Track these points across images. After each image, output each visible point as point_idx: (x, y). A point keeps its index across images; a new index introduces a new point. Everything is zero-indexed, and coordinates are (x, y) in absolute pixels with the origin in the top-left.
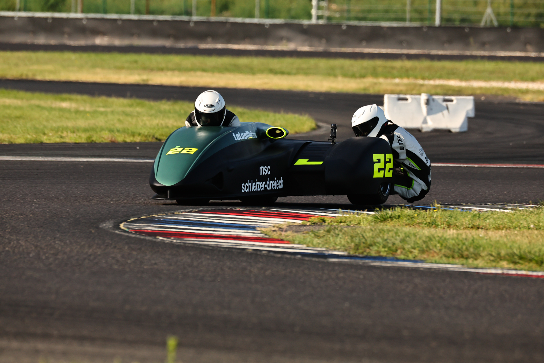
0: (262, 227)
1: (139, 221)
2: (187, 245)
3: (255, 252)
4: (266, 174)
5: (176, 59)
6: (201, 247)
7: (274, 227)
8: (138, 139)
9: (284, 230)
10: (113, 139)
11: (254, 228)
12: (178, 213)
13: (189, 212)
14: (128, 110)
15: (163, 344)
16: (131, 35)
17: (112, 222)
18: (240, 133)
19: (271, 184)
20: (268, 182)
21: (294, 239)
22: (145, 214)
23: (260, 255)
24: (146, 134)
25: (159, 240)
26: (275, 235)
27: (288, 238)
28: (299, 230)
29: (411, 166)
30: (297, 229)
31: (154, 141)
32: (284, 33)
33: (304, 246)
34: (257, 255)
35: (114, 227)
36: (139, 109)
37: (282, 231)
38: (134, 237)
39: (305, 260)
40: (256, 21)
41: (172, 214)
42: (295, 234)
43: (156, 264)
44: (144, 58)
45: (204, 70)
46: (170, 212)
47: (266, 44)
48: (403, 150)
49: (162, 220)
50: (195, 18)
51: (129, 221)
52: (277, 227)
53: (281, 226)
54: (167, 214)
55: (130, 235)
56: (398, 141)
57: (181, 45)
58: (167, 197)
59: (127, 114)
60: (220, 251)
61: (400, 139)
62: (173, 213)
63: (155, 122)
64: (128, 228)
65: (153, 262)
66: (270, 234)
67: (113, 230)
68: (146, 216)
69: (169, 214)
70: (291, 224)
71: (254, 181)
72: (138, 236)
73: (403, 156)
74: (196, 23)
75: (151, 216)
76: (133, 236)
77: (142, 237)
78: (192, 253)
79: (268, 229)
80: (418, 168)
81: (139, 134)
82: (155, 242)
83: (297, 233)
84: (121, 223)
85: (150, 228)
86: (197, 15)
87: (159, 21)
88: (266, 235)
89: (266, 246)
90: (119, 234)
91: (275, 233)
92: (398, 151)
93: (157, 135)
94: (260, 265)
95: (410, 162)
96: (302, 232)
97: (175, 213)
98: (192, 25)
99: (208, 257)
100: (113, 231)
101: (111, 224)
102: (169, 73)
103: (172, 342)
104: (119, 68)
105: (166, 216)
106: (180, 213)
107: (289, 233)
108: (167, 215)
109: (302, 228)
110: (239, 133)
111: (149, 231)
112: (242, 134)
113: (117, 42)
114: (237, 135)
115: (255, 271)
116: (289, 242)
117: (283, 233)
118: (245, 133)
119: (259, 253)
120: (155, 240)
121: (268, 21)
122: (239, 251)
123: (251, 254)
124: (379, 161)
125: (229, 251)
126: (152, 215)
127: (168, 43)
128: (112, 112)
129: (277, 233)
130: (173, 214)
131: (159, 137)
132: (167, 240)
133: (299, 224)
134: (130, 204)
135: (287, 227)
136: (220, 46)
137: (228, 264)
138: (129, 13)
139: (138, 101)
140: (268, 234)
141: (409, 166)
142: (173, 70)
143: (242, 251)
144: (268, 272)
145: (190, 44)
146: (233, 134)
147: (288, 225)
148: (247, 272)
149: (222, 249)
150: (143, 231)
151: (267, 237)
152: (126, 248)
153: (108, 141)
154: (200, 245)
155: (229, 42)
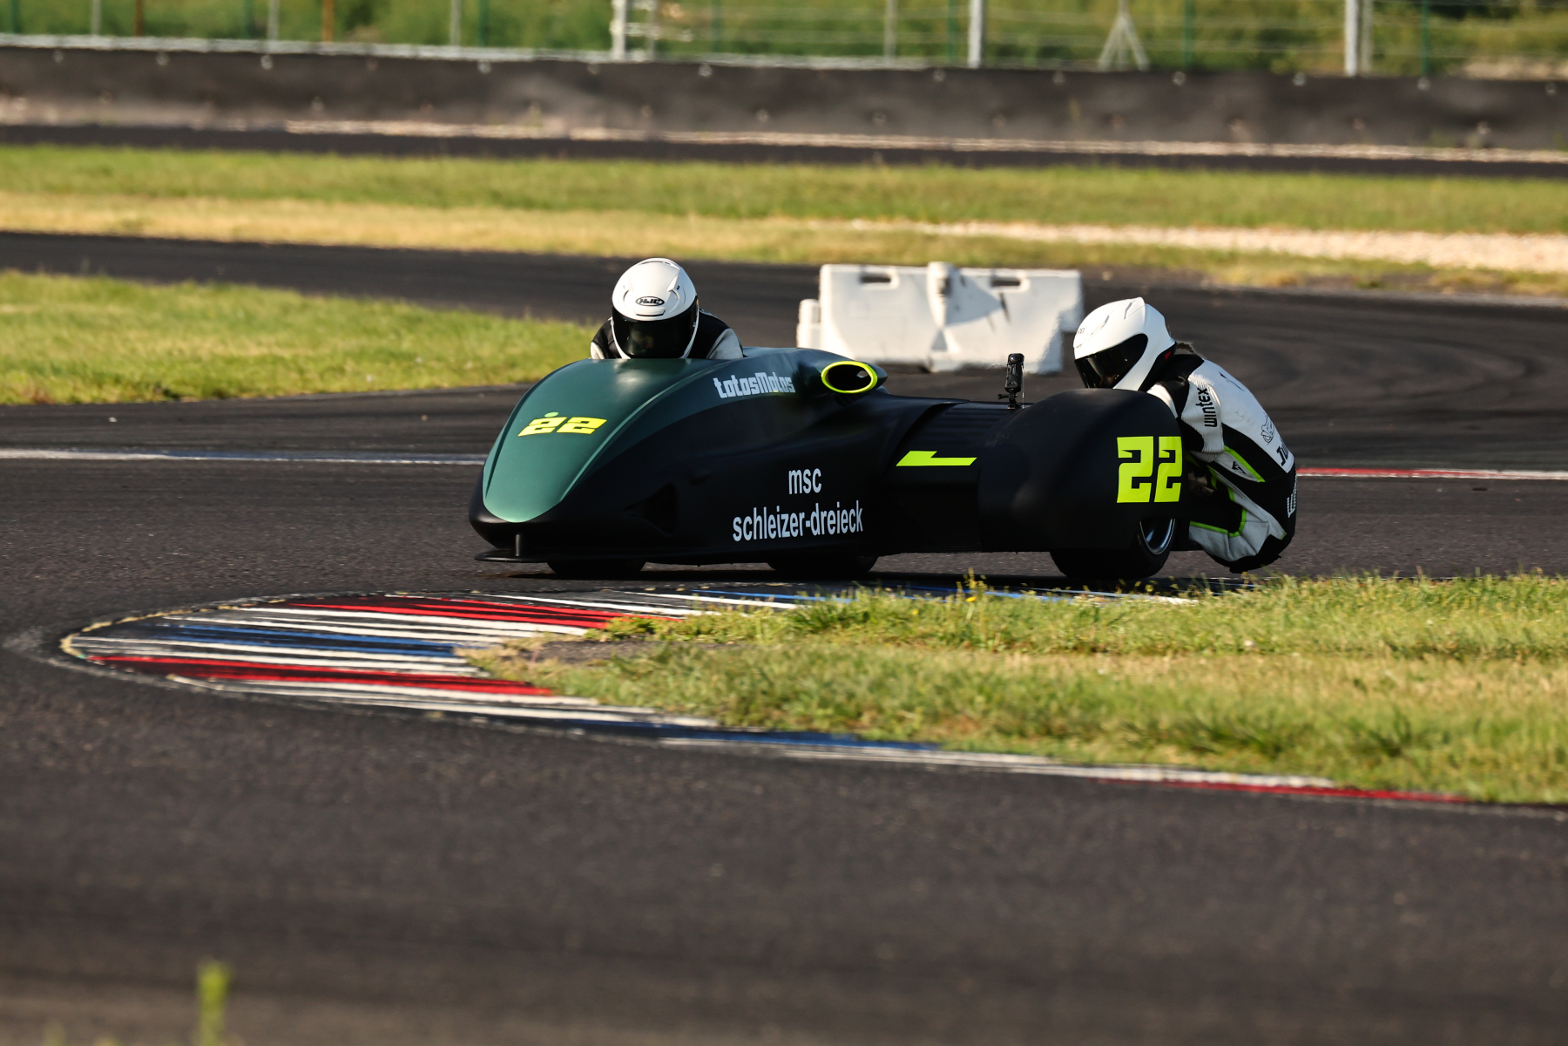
0: (470, 647)
1: (116, 630)
2: (255, 699)
3: (450, 720)
4: (807, 491)
5: (220, 164)
6: (294, 704)
7: (505, 646)
8: (112, 395)
9: (535, 655)
10: (42, 394)
11: (446, 650)
12: (227, 608)
13: (260, 605)
14: (86, 309)
15: (189, 987)
16: (92, 92)
17: (38, 633)
18: (738, 378)
19: (826, 519)
20: (814, 514)
21: (564, 681)
22: (134, 611)
23: (466, 728)
24: (137, 378)
25: (175, 687)
26: (507, 670)
27: (545, 678)
28: (577, 657)
29: (1237, 473)
30: (573, 654)
31: (160, 398)
32: (531, 87)
33: (593, 702)
34: (455, 727)
35: (43, 647)
36: (114, 309)
37: (529, 658)
38: (103, 678)
39: (596, 743)
40: (450, 52)
41: (212, 611)
42: (567, 667)
43: (164, 754)
44: (127, 161)
45: (301, 195)
46: (204, 604)
47: (481, 119)
48: (1216, 425)
49: (182, 626)
50: (275, 46)
51: (86, 630)
52: (515, 648)
53: (524, 645)
54: (198, 611)
55: (92, 671)
56: (1199, 402)
57: (237, 123)
58: (515, 553)
59: (82, 324)
60: (349, 717)
61: (1206, 396)
62: (215, 608)
63: (163, 345)
64: (84, 650)
65: (157, 748)
66: (493, 667)
67: (43, 656)
68: (136, 615)
69: (203, 610)
70: (555, 638)
71: (772, 511)
72: (113, 674)
73: (1214, 443)
74: (277, 58)
75: (150, 616)
76: (100, 673)
77: (125, 678)
78: (269, 723)
79: (489, 653)
80: (1259, 479)
81: (117, 380)
82: (162, 690)
83: (572, 663)
84: (65, 635)
85: (147, 649)
86: (281, 37)
87: (173, 55)
88: (482, 669)
89: (484, 703)
90: (59, 670)
91: (507, 663)
92: (1201, 428)
93: (168, 383)
94: (465, 758)
95: (1235, 460)
96: (588, 663)
97: (221, 607)
98: (266, 64)
99: (316, 734)
100: (42, 660)
101: (34, 639)
102: (202, 204)
103: (212, 980)
104: (57, 191)
105: (194, 616)
106: (235, 608)
107: (548, 664)
108: (196, 612)
109: (586, 650)
110: (733, 377)
111: (145, 659)
112: (743, 381)
113: (52, 115)
114: (726, 383)
115: (451, 773)
116: (548, 691)
117: (532, 665)
118: (754, 376)
119: (461, 721)
120: (161, 685)
121: (488, 55)
122: (404, 717)
123: (439, 725)
124: (1136, 457)
125: (378, 715)
126: (155, 613)
127: (198, 118)
128: (38, 318)
129: (513, 665)
130: (216, 612)
131: (174, 388)
132: (198, 685)
133: (578, 640)
134: (89, 582)
135: (544, 645)
136: (348, 127)
137: (373, 753)
138: (85, 31)
139: (112, 284)
140: (487, 667)
141: (1233, 471)
142: (212, 194)
143: (413, 718)
144: (489, 779)
145: (263, 120)
146: (716, 380)
147: (546, 641)
148: (428, 777)
149: (357, 712)
150: (127, 659)
151: (485, 675)
152: (80, 706)
153: (26, 399)
154: (293, 699)
155: (373, 114)
